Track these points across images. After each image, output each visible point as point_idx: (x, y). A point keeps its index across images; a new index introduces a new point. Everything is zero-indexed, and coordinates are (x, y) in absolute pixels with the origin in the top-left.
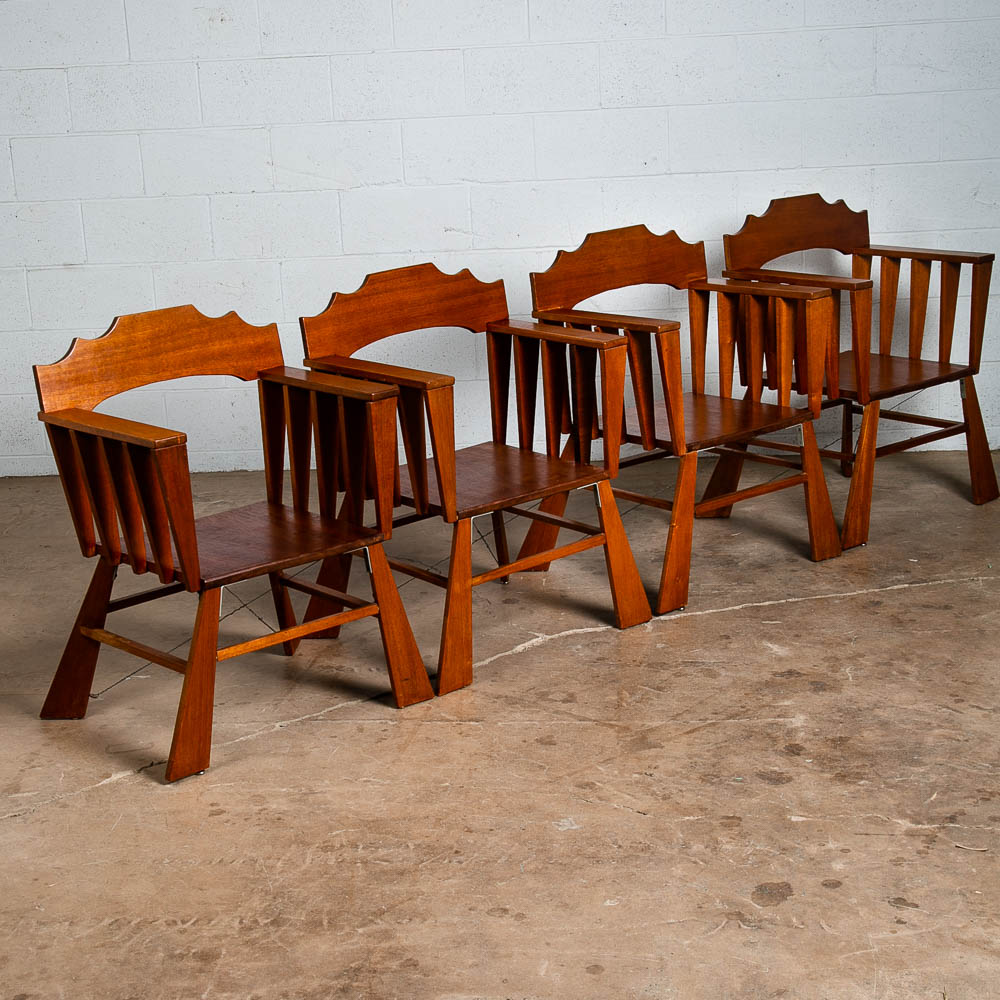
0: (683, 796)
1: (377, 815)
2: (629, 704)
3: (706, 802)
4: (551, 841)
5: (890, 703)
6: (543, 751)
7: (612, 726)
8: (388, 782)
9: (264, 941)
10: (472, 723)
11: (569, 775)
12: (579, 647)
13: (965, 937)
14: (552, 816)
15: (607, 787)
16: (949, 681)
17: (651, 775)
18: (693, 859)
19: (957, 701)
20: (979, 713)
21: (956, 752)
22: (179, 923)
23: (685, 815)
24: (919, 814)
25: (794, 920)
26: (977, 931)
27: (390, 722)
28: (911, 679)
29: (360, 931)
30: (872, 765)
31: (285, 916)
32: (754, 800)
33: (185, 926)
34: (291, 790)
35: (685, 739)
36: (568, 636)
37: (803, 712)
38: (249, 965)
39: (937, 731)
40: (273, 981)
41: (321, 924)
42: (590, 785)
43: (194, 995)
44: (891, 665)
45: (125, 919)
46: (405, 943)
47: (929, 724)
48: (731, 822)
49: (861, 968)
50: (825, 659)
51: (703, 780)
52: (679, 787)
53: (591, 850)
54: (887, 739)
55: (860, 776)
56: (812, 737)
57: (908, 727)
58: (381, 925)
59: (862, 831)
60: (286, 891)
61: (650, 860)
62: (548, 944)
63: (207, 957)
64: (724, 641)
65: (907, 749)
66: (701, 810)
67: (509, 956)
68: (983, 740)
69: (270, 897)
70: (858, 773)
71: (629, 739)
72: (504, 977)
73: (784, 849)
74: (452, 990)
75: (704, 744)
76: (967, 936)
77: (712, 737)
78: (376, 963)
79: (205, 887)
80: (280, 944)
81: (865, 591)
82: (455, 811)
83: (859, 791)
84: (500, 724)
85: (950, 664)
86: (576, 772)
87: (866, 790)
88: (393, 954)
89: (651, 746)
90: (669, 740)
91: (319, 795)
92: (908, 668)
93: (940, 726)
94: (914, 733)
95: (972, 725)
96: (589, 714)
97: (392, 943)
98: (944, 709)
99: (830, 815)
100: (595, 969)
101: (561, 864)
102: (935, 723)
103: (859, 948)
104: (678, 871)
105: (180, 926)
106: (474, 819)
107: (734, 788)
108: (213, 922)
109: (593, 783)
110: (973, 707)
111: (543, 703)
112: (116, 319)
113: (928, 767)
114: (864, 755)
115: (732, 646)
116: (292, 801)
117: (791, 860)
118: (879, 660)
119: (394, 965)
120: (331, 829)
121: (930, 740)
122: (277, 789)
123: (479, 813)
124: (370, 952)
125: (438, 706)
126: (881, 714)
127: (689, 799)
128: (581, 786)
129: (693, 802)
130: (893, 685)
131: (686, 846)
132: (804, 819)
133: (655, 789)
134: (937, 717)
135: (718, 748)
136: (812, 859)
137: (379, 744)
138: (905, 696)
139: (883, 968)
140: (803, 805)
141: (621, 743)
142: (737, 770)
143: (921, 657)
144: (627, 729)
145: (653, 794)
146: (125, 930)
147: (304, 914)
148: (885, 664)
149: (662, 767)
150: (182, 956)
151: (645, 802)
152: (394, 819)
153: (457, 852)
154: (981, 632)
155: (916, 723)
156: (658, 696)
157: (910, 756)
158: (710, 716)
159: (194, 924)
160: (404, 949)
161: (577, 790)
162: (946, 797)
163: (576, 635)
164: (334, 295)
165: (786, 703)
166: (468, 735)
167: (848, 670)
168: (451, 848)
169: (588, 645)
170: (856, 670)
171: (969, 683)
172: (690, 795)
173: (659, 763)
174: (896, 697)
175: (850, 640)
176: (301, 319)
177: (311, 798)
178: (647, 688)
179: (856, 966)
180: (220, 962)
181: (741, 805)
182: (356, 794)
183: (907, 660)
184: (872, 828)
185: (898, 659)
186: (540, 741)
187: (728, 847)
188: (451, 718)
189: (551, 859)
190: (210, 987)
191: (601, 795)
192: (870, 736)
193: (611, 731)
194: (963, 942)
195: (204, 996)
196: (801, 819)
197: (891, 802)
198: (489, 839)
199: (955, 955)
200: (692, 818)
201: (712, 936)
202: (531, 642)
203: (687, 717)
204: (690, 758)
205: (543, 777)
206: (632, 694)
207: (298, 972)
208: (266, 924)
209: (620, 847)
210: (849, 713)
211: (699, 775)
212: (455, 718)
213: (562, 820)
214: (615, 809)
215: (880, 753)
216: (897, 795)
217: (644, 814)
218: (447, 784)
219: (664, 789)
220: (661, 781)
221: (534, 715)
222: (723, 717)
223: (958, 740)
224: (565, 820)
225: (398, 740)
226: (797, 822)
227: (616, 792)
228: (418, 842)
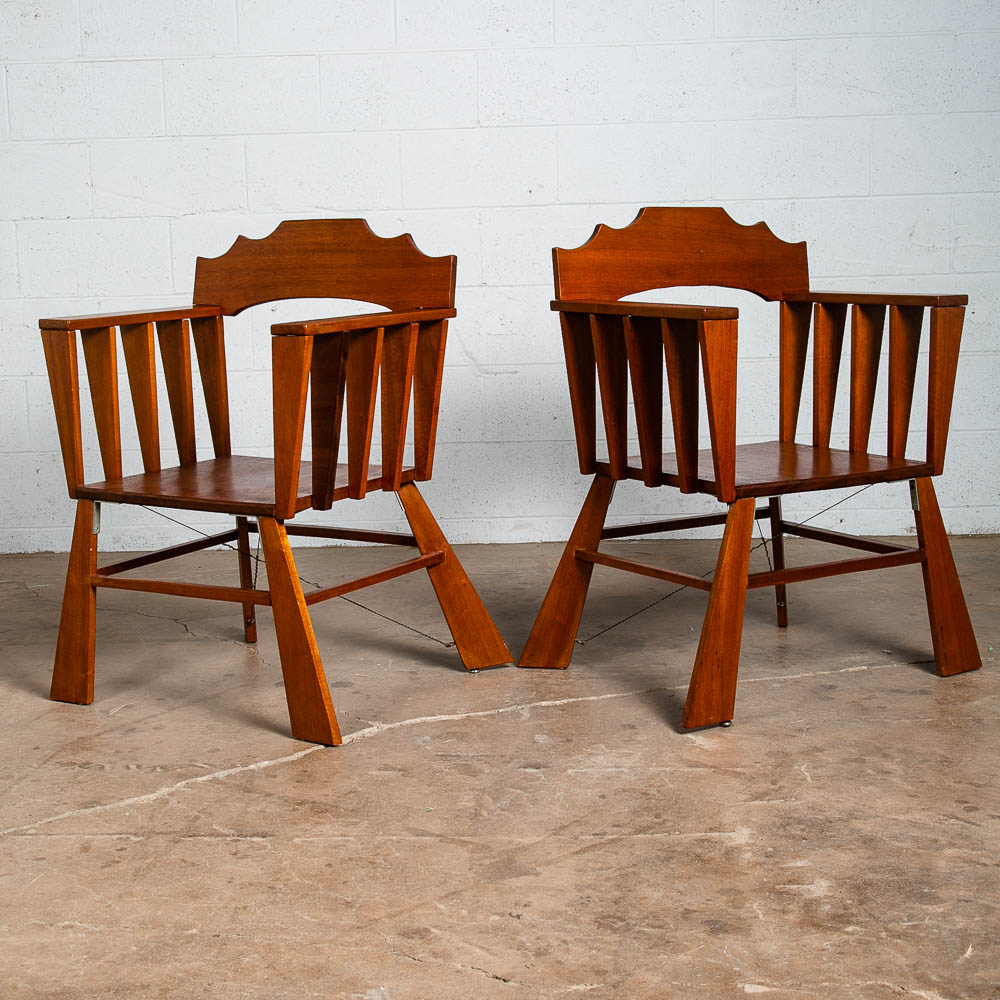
0: (568, 951)
1: (66, 983)
2: (490, 812)
3: (605, 960)
5: (872, 812)
7: (464, 843)
8: (102, 927)
10: (255, 839)
11: (391, 916)
12: (428, 738)
14: (353, 984)
15: (447, 935)
16: (950, 783)
17: (518, 917)
19: (970, 809)
21: (986, 883)
23: (571, 983)
24: (951, 981)
27: (133, 838)
28: (894, 780)
30: (861, 902)
32: (681, 957)
35: (572, 861)
36: (413, 725)
37: (746, 823)
39: (949, 852)
42: (422, 933)
44: (863, 761)
47: (936, 841)
50: (769, 754)
51: (600, 925)
52: (562, 936)
54: (877, 863)
56: (763, 859)
57: (906, 845)
64: (628, 731)
65: (910, 877)
66: (598, 973)
71: (487, 862)
75: (601, 869)
77: (612, 860)
81: (811, 674)
82: (195, 975)
83: (846, 942)
84: (296, 840)
85: (945, 760)
86: (401, 913)
87: (860, 942)
89: (520, 873)
90: (548, 863)
92: (888, 765)
93: (951, 845)
94: (915, 854)
96: (431, 827)
98: (952, 821)
99: (806, 982)
102: (943, 840)
107: (649, 937)
109: (427, 930)
110: (993, 817)
113: (948, 906)
115: (639, 737)
118: (846, 756)
121: (941, 864)
123: (234, 979)
125: (211, 814)
126: (861, 826)
127: (576, 957)
128: (407, 934)
129: (584, 960)
130: (870, 788)
132: (765, 989)
133: (524, 939)
134: (945, 832)
135: (622, 876)
137: (106, 870)
138: (890, 802)
140: (761, 965)
141: (476, 868)
142: (652, 908)
143: (903, 751)
144: (485, 847)
145: (521, 946)
148: (856, 760)
149: (536, 904)
151: (507, 961)
152: (90, 991)
154: (978, 720)
155: (916, 840)
156: (534, 802)
157: (915, 887)
158: (609, 829)
161: (398, 940)
162: (988, 954)
163: (425, 723)
166: (245, 856)
167: (803, 769)
169: (440, 736)
170: (814, 767)
171: (979, 786)
172: (579, 949)
173: (532, 897)
174: (879, 803)
175: (800, 730)
178: (518, 791)
182: (43, 948)
183: (885, 756)
185: (870, 753)
188: (225, 831)
191: (438, 947)
193: (463, 853)
196: (761, 989)
197: (903, 960)
200: (581, 987)
202: (360, 733)
203: (577, 830)
204: (580, 891)
205: (348, 919)
206: (496, 799)
210: (813, 826)
211: (593, 917)
212: (232, 832)
213: (369, 992)
214: (458, 971)
215: (869, 884)
216: (909, 950)
217: (505, 981)
218: (195, 931)
219: (538, 939)
220: (533, 926)
221: (350, 828)
222: (628, 830)
223: (985, 865)
224: (373, 991)
225: (137, 864)
226: (754, 995)
227: (461, 944)
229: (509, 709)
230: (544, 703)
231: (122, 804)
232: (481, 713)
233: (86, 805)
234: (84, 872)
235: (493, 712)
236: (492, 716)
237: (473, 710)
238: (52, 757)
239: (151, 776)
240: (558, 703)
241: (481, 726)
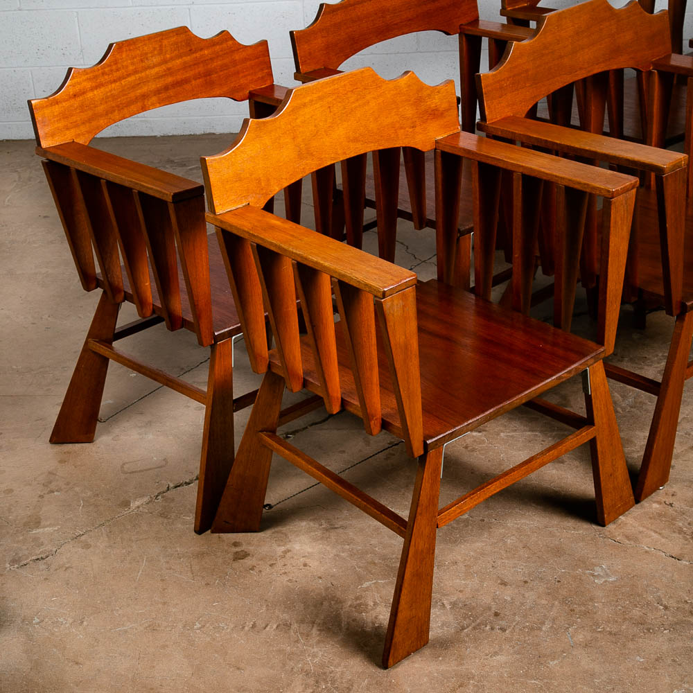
2: (624, 409)
4: (592, 599)
14: (584, 562)
17: (671, 505)
53: (636, 613)
69: (311, 681)
79: (242, 665)
84: (502, 434)
101: (610, 633)
106: (504, 566)
112: (111, 46)
133: (681, 524)
149: (679, 494)
151: (676, 542)
153: (496, 614)
164: (322, 6)
168: (490, 608)
176: (291, 33)
189: (598, 625)
198: (527, 595)
209: (666, 608)
213: (595, 568)
214: (646, 552)
217: (678, 560)
218: (466, 516)
219: (689, 524)
220: (684, 513)
224: (599, 569)
227: (641, 529)
228: (454, 599)
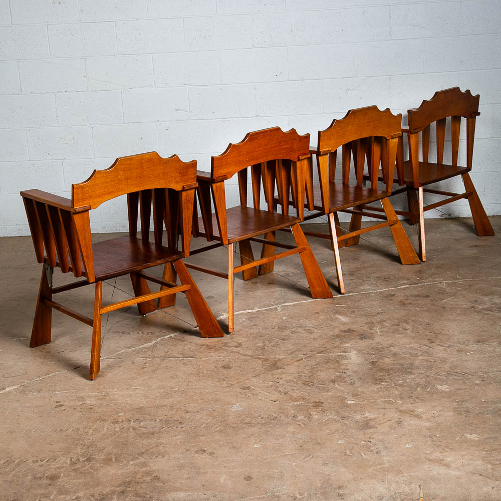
0: (294, 392)
1: (140, 405)
2: (268, 347)
3: (305, 395)
4: (228, 416)
5: (398, 344)
6: (225, 371)
7: (259, 358)
8: (146, 388)
9: (82, 469)
10: (189, 359)
11: (238, 383)
12: (244, 319)
13: (431, 458)
14: (229, 404)
15: (257, 389)
16: (427, 333)
17: (278, 382)
18: (299, 423)
19: (431, 343)
20: (442, 348)
21: (430, 368)
22: (39, 461)
23: (295, 402)
25: (348, 452)
26: (437, 455)
27: (148, 359)
28: (408, 332)
29: (131, 463)
30: (388, 375)
31: (93, 457)
32: (329, 393)
33: (42, 463)
34: (97, 394)
35: (296, 364)
36: (239, 314)
37: (355, 349)
38: (75, 481)
39: (420, 358)
40: (87, 489)
41: (111, 460)
42: (248, 388)
43: (46, 497)
44: (399, 325)
45: (12, 460)
46: (154, 468)
47: (417, 354)
48: (318, 404)
49: (380, 474)
50: (367, 323)
51: (304, 384)
52: (293, 388)
53: (248, 420)
54: (396, 362)
55: (382, 381)
57: (406, 356)
58: (142, 460)
59: (382, 407)
60: (94, 444)
61: (277, 424)
62: (225, 467)
63: (53, 478)
64: (317, 315)
65: (405, 366)
66: (303, 399)
67: (206, 473)
68: (443, 361)
69: (86, 447)
70: (381, 379)
71: (268, 365)
72: (203, 483)
73: (343, 417)
74: (176, 491)
75: (305, 366)
76: (433, 457)
77: (309, 363)
78: (139, 479)
79: (53, 443)
80: (90, 470)
81: (387, 289)
82: (180, 402)
83: (381, 388)
84: (203, 358)
85: (428, 324)
86: (241, 382)
87: (385, 387)
88: (147, 474)
89: (279, 368)
90: (288, 365)
91: (111, 396)
92: (408, 327)
93: (422, 355)
94: (409, 359)
95: (438, 354)
96: (248, 353)
97: (147, 468)
98: (424, 347)
99: (367, 400)
100: (248, 478)
101: (233, 427)
102: (420, 354)
103: (379, 464)
104: (291, 429)
105: (40, 463)
106: (189, 406)
107: (320, 388)
108: (57, 461)
109: (250, 387)
110: (439, 345)
111: (226, 348)
113: (416, 375)
114: (384, 370)
115: (320, 318)
116: (98, 399)
117: (347, 422)
118: (393, 323)
119: (148, 479)
120: (117, 413)
121: (417, 362)
122: (90, 394)
123: (192, 403)
124: (136, 473)
125: (172, 350)
126: (394, 349)
127: (297, 394)
128: (244, 388)
129: (299, 395)
130: (400, 335)
131: (295, 416)
132: (354, 402)
133: (280, 389)
134: (421, 351)
135: (312, 368)
136: (357, 422)
137: (142, 370)
138: (405, 340)
139: (391, 474)
141: (264, 367)
142: (321, 379)
143: (414, 321)
144: (267, 360)
145: (280, 391)
146: (12, 465)
147: (103, 455)
148: (396, 325)
149: (284, 378)
150: (40, 478)
151: (276, 396)
152: (149, 407)
153: (180, 423)
154: (444, 308)
155: (410, 354)
156: (283, 343)
157: (406, 370)
158: (309, 353)
159: (46, 462)
160: (153, 471)
161: (241, 391)
163: (243, 313)
165: (347, 345)
166: (187, 365)
167: (378, 329)
168: (178, 421)
169: (248, 319)
170: (382, 328)
171: (437, 334)
172: (297, 392)
173: (283, 376)
174: (401, 341)
175: (379, 313)
177: (107, 398)
178: (277, 339)
179: (377, 473)
180: (60, 480)
181: (323, 396)
182: (130, 395)
183: (407, 323)
184: (387, 406)
185: (402, 322)
186: (224, 367)
187: (316, 417)
188: (179, 356)
189: (228, 425)
190: (55, 493)
191: (254, 392)
192: (388, 361)
193: (259, 361)
194: (430, 460)
195: (51, 497)
196: (353, 402)
197: (397, 393)
198: (197, 416)
199: (426, 466)
200: (298, 403)
201: (307, 461)
202: (220, 318)
203: (297, 353)
204: (298, 374)
205: (224, 385)
206: (270, 343)
207: (99, 484)
208: (83, 461)
209: (262, 418)
210: (377, 350)
211: (302, 382)
212: (181, 356)
214: (260, 399)
215: (392, 369)
216: (400, 389)
217: (275, 402)
218: (176, 389)
219: (285, 389)
220: (283, 385)
221: (221, 354)
222: (315, 353)
223: (431, 362)
224: (235, 406)
225: (152, 368)
226: (350, 404)
227: (261, 391)
228: (161, 418)
229: (273, 307)
230: (286, 304)
231: (140, 347)
232: (263, 309)
233: (128, 348)
234: (135, 371)
235: (268, 308)
236: (267, 310)
237: (260, 308)
238: (110, 329)
239: (148, 336)
240: (291, 304)
241: (263, 314)
